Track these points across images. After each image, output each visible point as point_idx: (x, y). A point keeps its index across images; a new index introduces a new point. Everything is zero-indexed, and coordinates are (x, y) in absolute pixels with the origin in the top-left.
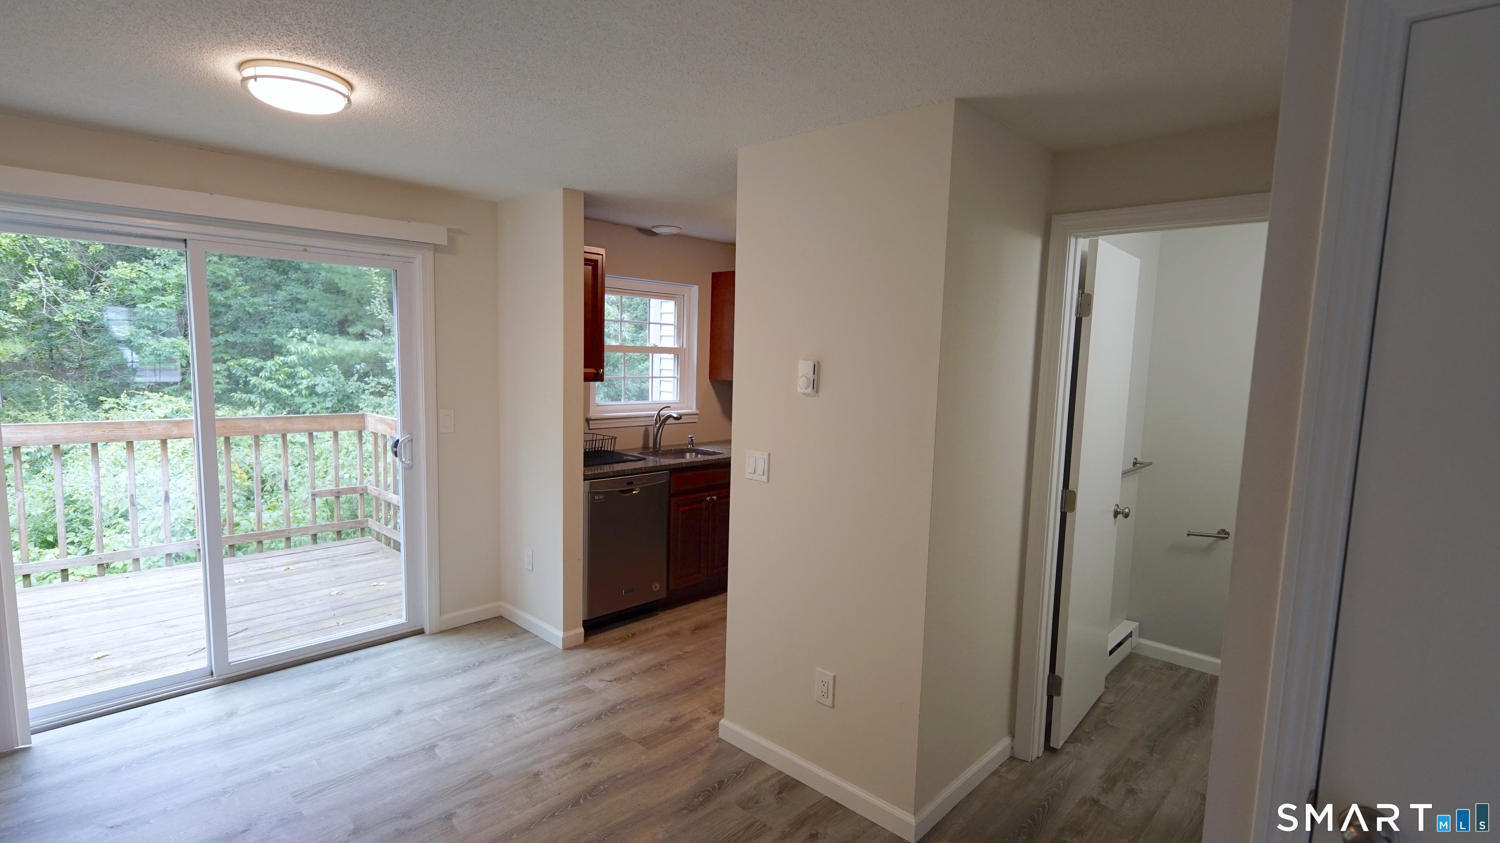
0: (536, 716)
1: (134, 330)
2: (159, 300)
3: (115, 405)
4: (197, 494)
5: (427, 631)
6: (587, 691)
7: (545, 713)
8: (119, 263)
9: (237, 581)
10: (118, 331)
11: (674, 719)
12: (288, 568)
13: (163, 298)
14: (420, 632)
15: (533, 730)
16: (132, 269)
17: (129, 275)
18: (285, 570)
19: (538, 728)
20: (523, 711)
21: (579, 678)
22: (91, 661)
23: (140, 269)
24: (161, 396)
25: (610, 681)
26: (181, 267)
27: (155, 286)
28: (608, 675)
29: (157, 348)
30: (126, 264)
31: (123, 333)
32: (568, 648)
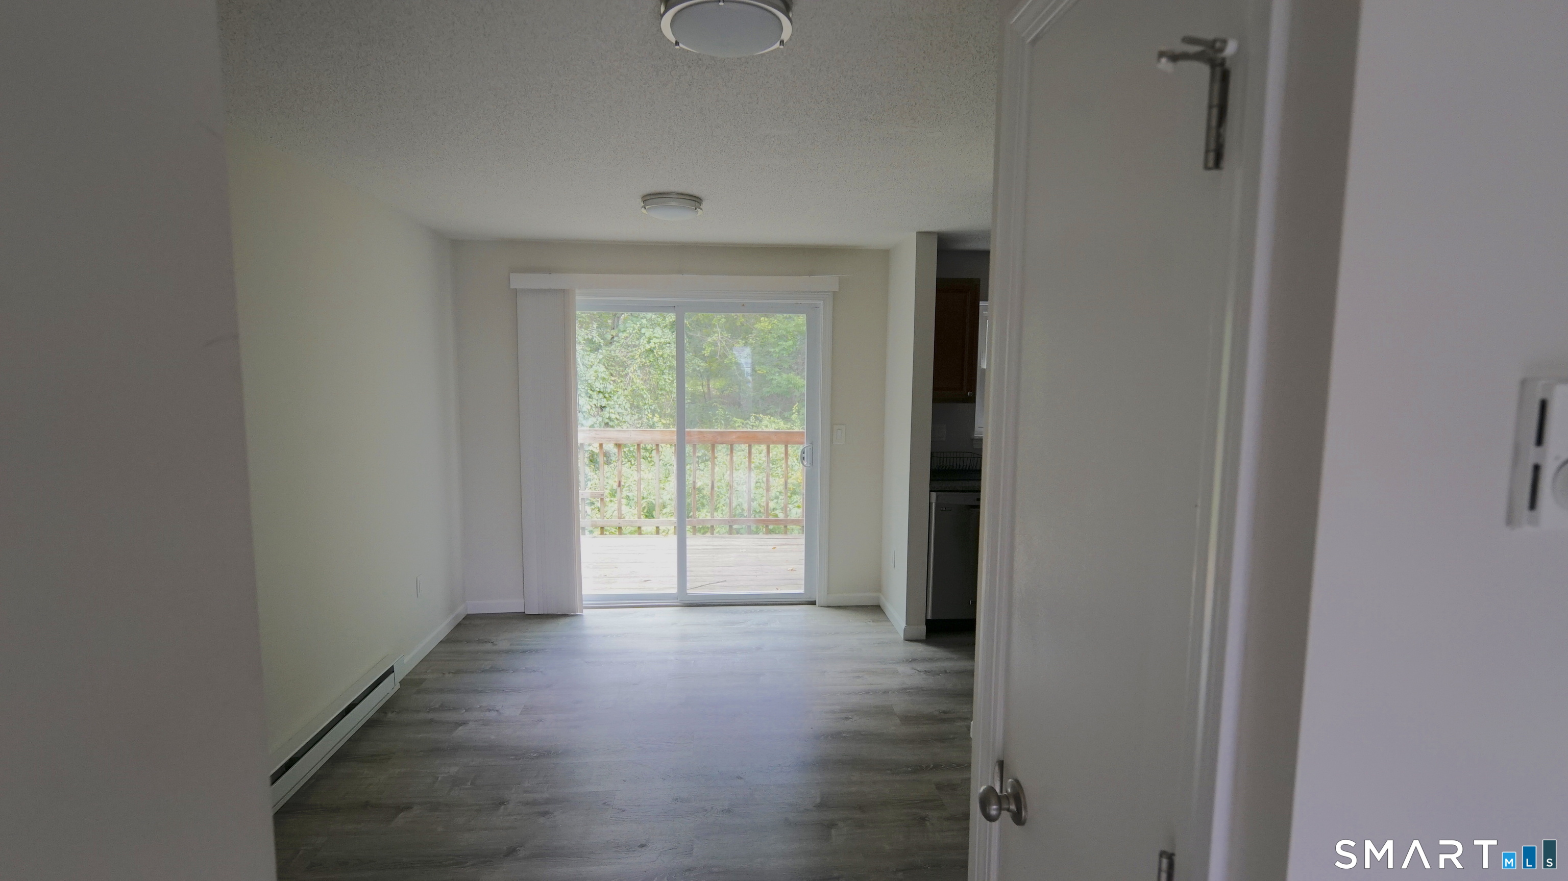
1: (769, 368)
2: (782, 345)
4: (804, 495)
5: (818, 603)
6: (895, 673)
7: (850, 677)
8: (762, 319)
10: (759, 370)
11: (945, 712)
12: (775, 548)
13: (785, 343)
14: (813, 603)
16: (770, 323)
17: (767, 327)
18: (773, 548)
19: (836, 685)
20: (836, 671)
21: (897, 663)
24: (769, 418)
25: (921, 672)
26: (800, 319)
28: (921, 667)
30: (766, 319)
31: (762, 371)
32: (909, 639)
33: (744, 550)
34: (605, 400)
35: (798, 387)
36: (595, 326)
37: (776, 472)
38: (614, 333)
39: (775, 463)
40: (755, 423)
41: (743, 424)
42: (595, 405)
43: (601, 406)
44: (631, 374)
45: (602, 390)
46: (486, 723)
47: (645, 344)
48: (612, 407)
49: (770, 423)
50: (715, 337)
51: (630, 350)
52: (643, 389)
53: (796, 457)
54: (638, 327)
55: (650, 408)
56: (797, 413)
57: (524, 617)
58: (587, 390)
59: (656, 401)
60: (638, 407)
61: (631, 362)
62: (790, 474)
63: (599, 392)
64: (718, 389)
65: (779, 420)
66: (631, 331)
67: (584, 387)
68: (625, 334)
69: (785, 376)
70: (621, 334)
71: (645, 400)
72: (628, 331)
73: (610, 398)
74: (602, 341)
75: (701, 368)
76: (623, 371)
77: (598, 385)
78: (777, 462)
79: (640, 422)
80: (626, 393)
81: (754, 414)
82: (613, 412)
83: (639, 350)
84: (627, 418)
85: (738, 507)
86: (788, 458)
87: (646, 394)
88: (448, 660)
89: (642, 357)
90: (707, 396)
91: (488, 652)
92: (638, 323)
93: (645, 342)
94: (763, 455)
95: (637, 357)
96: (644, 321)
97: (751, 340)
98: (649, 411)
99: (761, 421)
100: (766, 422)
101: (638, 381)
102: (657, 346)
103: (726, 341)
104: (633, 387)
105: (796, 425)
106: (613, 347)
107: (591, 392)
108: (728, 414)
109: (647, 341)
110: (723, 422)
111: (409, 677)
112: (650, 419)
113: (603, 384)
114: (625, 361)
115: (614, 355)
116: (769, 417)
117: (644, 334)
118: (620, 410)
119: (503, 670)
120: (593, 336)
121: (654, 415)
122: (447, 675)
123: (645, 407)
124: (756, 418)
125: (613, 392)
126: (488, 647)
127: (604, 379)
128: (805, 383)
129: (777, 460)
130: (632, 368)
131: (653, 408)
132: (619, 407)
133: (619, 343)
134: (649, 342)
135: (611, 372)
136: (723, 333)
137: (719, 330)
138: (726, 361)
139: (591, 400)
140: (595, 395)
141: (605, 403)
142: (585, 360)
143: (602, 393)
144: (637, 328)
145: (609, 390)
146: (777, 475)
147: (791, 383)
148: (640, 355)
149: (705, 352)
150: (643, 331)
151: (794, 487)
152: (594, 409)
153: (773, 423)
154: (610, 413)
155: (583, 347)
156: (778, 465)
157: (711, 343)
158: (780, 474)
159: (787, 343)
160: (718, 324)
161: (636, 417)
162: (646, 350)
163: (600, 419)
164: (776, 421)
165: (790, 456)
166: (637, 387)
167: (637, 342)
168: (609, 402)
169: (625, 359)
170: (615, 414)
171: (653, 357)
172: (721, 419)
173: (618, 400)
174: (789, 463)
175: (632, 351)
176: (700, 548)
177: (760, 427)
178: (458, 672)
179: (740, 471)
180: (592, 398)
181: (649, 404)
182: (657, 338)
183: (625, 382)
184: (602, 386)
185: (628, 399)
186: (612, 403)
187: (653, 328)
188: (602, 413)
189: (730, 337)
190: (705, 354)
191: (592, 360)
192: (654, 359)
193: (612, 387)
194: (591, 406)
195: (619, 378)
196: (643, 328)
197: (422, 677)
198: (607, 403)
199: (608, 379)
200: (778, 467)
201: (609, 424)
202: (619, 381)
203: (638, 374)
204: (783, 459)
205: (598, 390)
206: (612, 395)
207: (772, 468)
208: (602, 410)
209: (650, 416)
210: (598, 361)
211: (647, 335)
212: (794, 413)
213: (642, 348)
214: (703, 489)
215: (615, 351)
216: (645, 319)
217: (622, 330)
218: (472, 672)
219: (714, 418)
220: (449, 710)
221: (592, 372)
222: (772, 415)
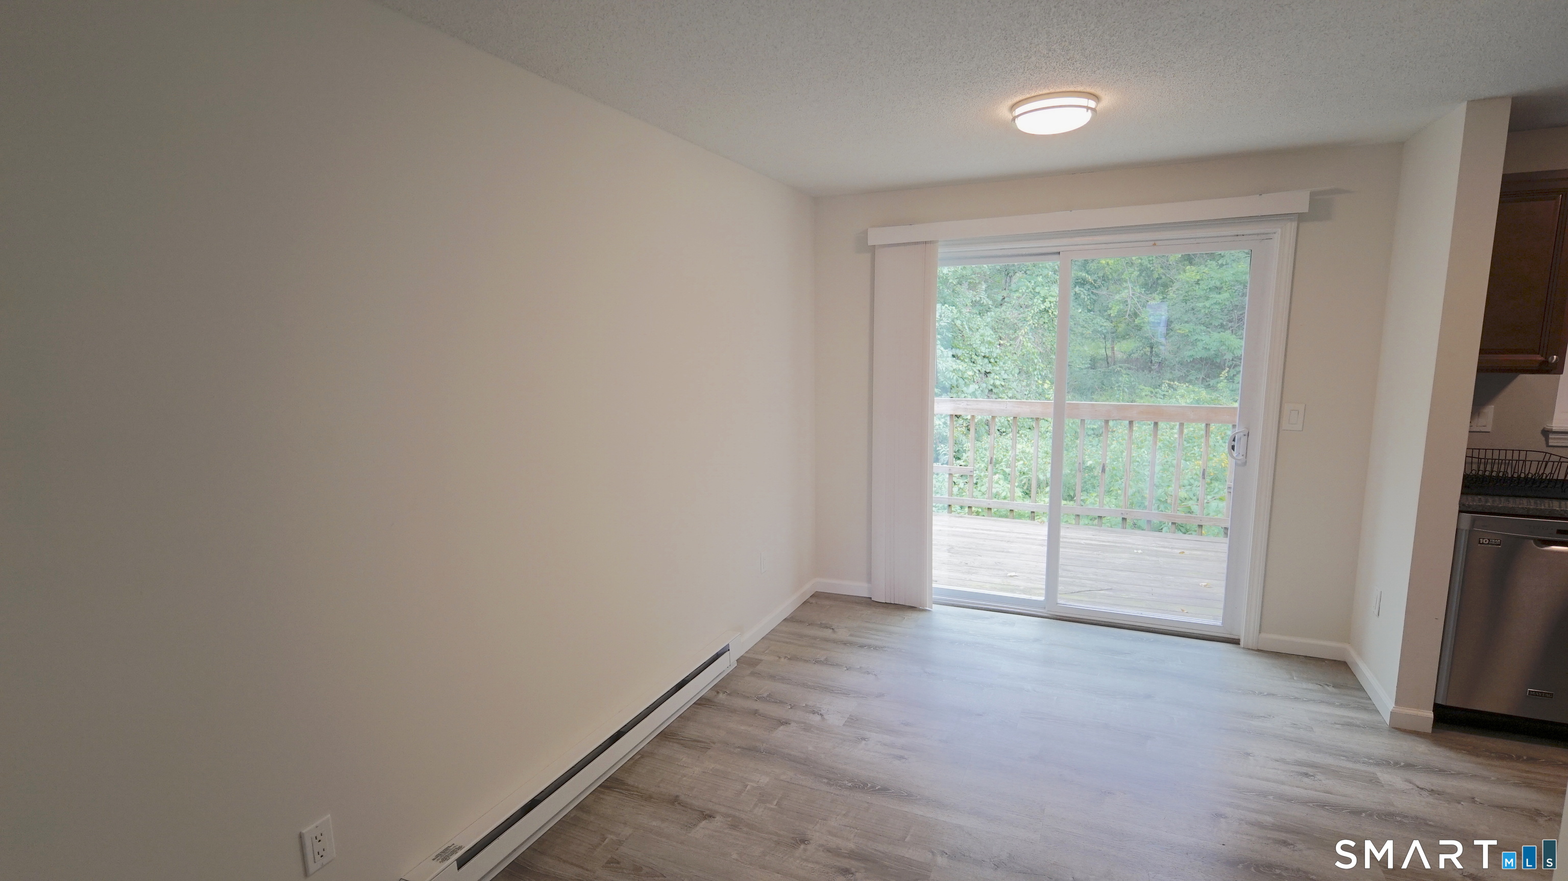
0: (1278, 769)
1: (1192, 327)
2: (1215, 298)
3: (1149, 393)
5: (1242, 643)
6: (1374, 781)
7: (1292, 771)
9: (1135, 551)
10: (1180, 329)
12: (1183, 552)
13: (1218, 296)
14: (1235, 642)
15: (1258, 779)
17: (1194, 277)
18: (1180, 553)
19: (1267, 780)
20: (1268, 757)
21: (1378, 764)
22: (1007, 576)
23: (1204, 271)
25: (1422, 789)
26: (1240, 265)
27: (1214, 285)
28: (1423, 780)
29: (1207, 342)
31: (1183, 331)
32: (1400, 728)
33: (1140, 551)
34: (990, 365)
35: (1233, 349)
36: (984, 287)
37: (1192, 452)
38: (1005, 293)
39: (1190, 441)
40: (1168, 391)
41: (1152, 392)
42: (979, 371)
43: (985, 372)
44: (1021, 338)
45: (987, 355)
46: (807, 728)
47: (1040, 304)
48: (997, 372)
49: (1188, 392)
50: (1124, 294)
51: (1022, 311)
52: (1033, 353)
53: (1221, 434)
54: (1033, 286)
55: (1040, 374)
56: (1226, 381)
57: (869, 602)
58: (971, 355)
59: (1049, 366)
60: (1027, 373)
61: (1022, 325)
62: (1211, 456)
63: (984, 357)
64: (1125, 353)
65: (1200, 389)
66: (1024, 291)
67: (968, 352)
68: (1017, 294)
69: (1215, 335)
70: (1012, 294)
71: (1036, 365)
72: (1020, 291)
73: (995, 363)
74: (990, 303)
75: (1103, 328)
76: (1013, 335)
77: (984, 350)
78: (1194, 440)
79: (1028, 389)
80: (1015, 357)
81: (1167, 382)
82: (998, 378)
83: (1032, 311)
84: (1014, 385)
85: (1137, 494)
86: (1210, 436)
87: (1037, 358)
88: (787, 643)
89: (1035, 319)
90: (1110, 360)
91: (826, 640)
92: (1033, 282)
93: (1039, 301)
94: (1175, 431)
95: (1029, 318)
96: (1040, 279)
97: (1171, 294)
98: (1040, 377)
99: (1175, 390)
100: (1183, 391)
101: (1029, 344)
102: (1052, 305)
103: (1139, 298)
104: (1023, 350)
105: (1224, 394)
106: (1004, 308)
107: (974, 357)
108: (1133, 381)
109: (1042, 301)
110: (1126, 390)
111: (747, 655)
112: (1040, 386)
113: (988, 348)
114: (1016, 323)
115: (1004, 317)
116: (1187, 384)
117: (1039, 293)
118: (1005, 376)
119: (837, 665)
120: (980, 298)
121: (1044, 382)
122: (782, 659)
123: (1035, 373)
124: (1170, 386)
125: (999, 357)
126: (827, 633)
127: (990, 343)
128: (1243, 343)
129: (1194, 437)
130: (1023, 331)
131: (1044, 374)
132: (1005, 373)
133: (1011, 304)
134: (1044, 301)
135: (1000, 335)
136: (1134, 288)
137: (1130, 285)
138: (1137, 321)
139: (975, 365)
140: (979, 360)
141: (989, 368)
142: (972, 323)
143: (987, 357)
144: (1031, 286)
145: (995, 355)
146: (1192, 455)
147: (1224, 344)
148: (1032, 317)
149: (1111, 312)
150: (1037, 290)
151: (1216, 472)
152: (977, 375)
153: (1192, 393)
154: (994, 380)
155: (970, 309)
156: (1195, 444)
157: (1119, 301)
158: (1197, 455)
159: (1220, 296)
160: (1130, 278)
161: (1024, 384)
162: (1040, 310)
163: (984, 385)
164: (1197, 390)
165: (1212, 433)
166: (1027, 351)
167: (1030, 303)
168: (994, 368)
169: (1016, 321)
170: (1000, 380)
171: (1048, 318)
172: (1124, 387)
173: (1004, 366)
174: (1211, 443)
175: (1024, 312)
176: (1083, 542)
177: (1174, 397)
178: (793, 658)
179: (1143, 450)
180: (977, 364)
181: (1039, 369)
182: (1052, 296)
183: (1015, 346)
184: (987, 350)
185: (1017, 364)
186: (998, 368)
187: (1049, 286)
188: (986, 379)
189: (1143, 292)
190: (1110, 314)
191: (979, 323)
192: (1048, 320)
193: (998, 351)
194: (975, 372)
195: (1008, 342)
196: (1038, 286)
197: (759, 657)
198: (992, 369)
199: (995, 344)
200: (1195, 446)
201: (993, 390)
202: (1008, 344)
203: (1029, 337)
204: (1202, 436)
205: (983, 355)
206: (998, 360)
207: (1187, 447)
208: (987, 376)
209: (1040, 382)
210: (985, 324)
211: (1043, 293)
212: (1221, 381)
213: (1036, 309)
214: (1094, 468)
215: (1005, 312)
216: (1041, 277)
217: (1014, 290)
218: (806, 661)
219: (1117, 385)
220: (776, 702)
221: (977, 335)
222: (1190, 382)
